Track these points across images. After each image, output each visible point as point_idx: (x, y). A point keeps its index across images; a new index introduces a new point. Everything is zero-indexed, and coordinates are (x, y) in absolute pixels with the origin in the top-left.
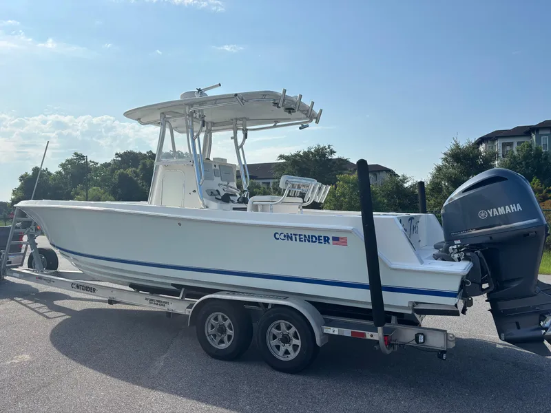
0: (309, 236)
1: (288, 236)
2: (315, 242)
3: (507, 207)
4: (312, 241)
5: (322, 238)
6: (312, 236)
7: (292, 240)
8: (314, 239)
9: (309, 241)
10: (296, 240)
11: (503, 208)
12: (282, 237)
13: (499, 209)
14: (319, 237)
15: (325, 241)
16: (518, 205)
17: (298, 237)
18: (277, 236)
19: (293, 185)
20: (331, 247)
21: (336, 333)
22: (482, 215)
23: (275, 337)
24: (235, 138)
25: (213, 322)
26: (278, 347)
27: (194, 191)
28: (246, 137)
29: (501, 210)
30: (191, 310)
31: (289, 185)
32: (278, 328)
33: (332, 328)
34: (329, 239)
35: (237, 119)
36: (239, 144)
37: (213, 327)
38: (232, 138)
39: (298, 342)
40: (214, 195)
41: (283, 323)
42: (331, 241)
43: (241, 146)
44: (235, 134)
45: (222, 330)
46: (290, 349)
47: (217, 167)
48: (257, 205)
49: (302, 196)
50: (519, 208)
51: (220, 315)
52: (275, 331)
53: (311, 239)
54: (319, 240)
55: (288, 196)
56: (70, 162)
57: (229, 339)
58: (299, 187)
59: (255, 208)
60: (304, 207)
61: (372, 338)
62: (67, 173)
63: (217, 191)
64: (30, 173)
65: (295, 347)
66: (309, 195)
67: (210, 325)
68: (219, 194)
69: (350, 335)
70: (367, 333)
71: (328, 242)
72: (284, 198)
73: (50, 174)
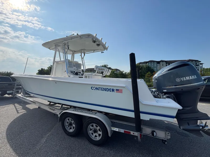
0: (105, 88)
1: (97, 88)
2: (108, 91)
3: (190, 77)
4: (107, 91)
5: (111, 90)
6: (107, 89)
7: (98, 90)
8: (108, 90)
9: (106, 91)
10: (100, 90)
11: (188, 77)
12: (94, 88)
13: (186, 77)
14: (110, 89)
15: (112, 91)
16: (195, 76)
17: (101, 89)
18: (92, 88)
19: (99, 69)
20: (115, 93)
21: (117, 130)
22: (178, 80)
23: (91, 130)
24: (81, 55)
25: (68, 121)
26: (92, 134)
27: (66, 71)
28: (84, 55)
29: (188, 78)
30: (60, 115)
31: (98, 69)
32: (93, 126)
33: (115, 128)
34: (114, 90)
35: (82, 50)
36: (82, 57)
37: (67, 123)
38: (80, 55)
39: (101, 133)
40: (73, 73)
41: (94, 125)
42: (115, 91)
43: (83, 58)
44: (81, 54)
45: (71, 124)
46: (97, 135)
47: (75, 64)
48: (86, 76)
49: (102, 73)
50: (196, 77)
51: (70, 119)
52: (91, 127)
53: (106, 90)
54: (110, 90)
55: (97, 73)
56: (50, 67)
57: (74, 128)
58: (101, 70)
59: (86, 77)
60: (103, 77)
61: (133, 135)
62: (49, 69)
63: (74, 71)
64: (40, 69)
65: (99, 135)
66: (104, 73)
67: (66, 122)
68: (75, 72)
69: (123, 132)
70: (131, 132)
71: (114, 91)
72: (96, 73)
73: (45, 70)
